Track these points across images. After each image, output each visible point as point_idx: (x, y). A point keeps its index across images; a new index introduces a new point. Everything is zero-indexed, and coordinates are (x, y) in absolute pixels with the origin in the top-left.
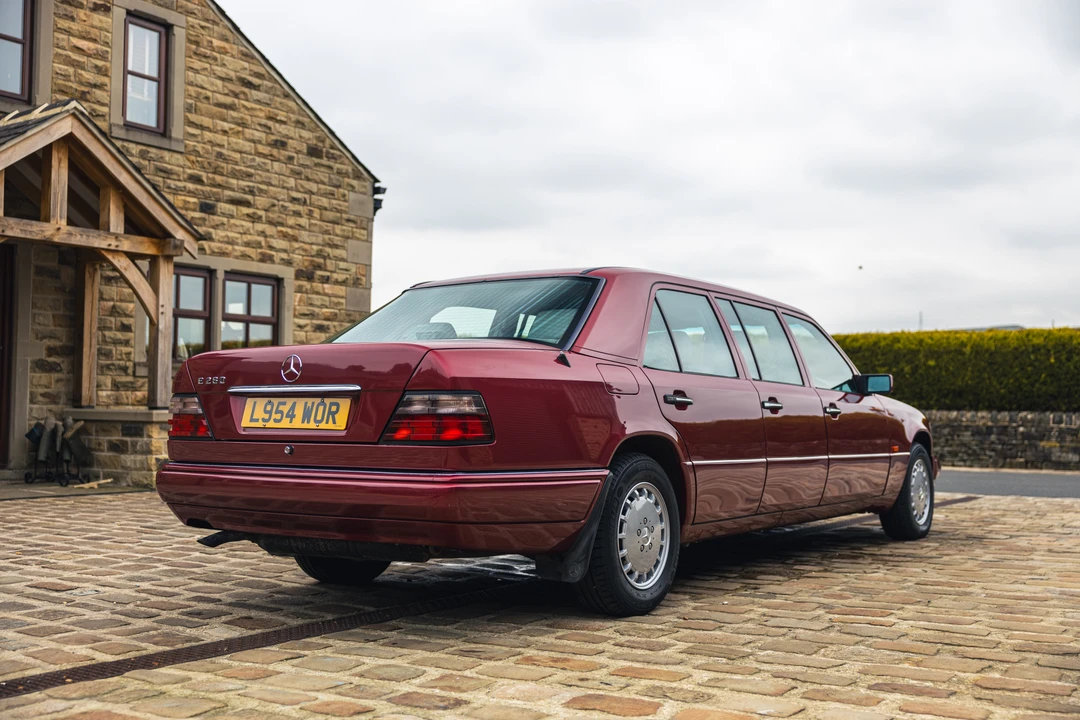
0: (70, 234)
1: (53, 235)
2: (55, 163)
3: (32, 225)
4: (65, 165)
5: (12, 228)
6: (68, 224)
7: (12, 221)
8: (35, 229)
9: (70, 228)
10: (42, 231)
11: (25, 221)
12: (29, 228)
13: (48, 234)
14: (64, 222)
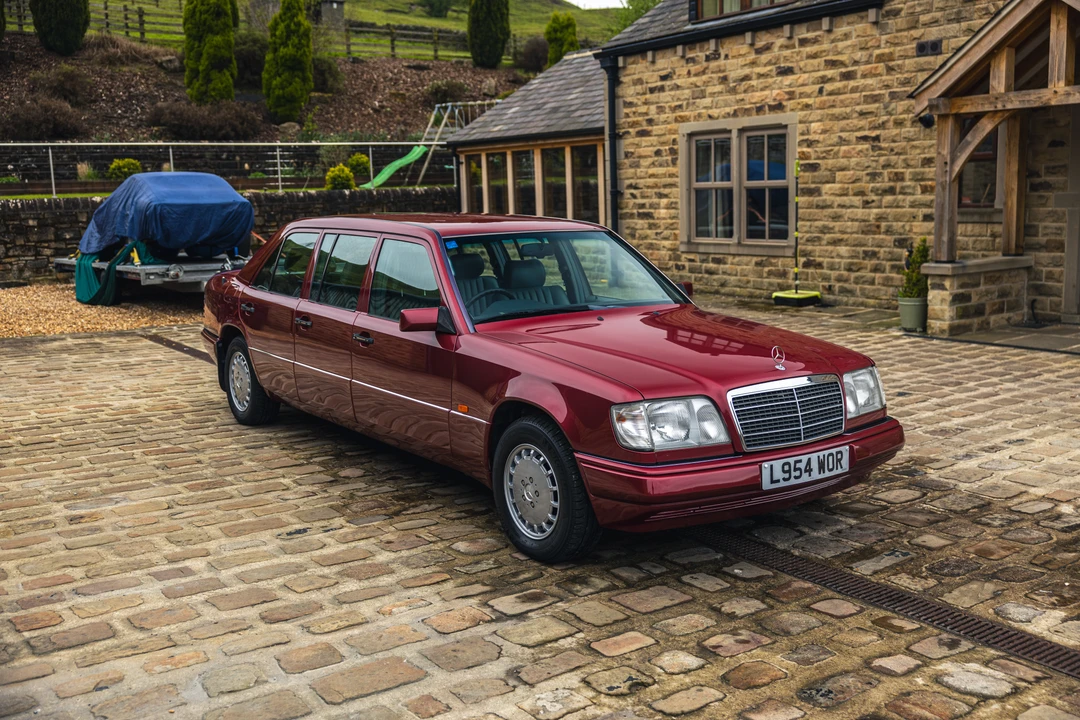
0: (1068, 94)
1: (1050, 99)
2: (1053, 27)
3: (1029, 95)
4: (1064, 25)
5: (1012, 102)
6: (1068, 83)
7: (1012, 95)
8: (1033, 97)
9: (1067, 88)
10: (1040, 98)
11: (1024, 92)
12: (1027, 98)
13: (1044, 99)
14: (1062, 84)
